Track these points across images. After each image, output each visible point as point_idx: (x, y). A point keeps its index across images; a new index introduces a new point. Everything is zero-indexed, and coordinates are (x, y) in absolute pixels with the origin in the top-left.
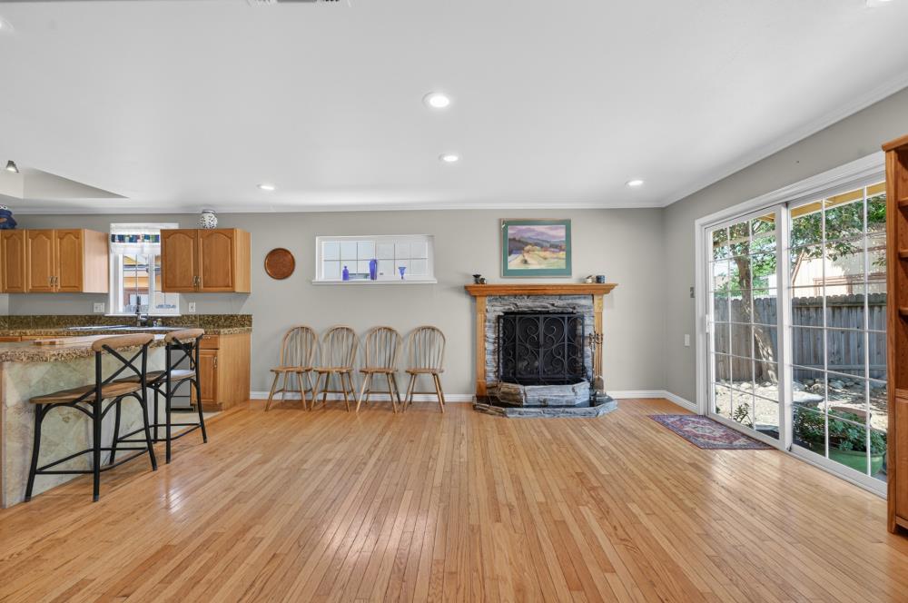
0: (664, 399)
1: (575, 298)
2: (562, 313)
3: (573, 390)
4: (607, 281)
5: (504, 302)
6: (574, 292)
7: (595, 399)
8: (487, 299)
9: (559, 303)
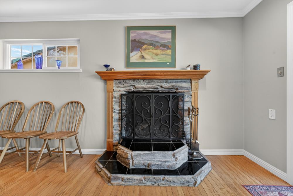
0: (243, 155)
1: (178, 82)
2: (168, 92)
3: (174, 156)
4: (202, 69)
5: (125, 85)
6: (176, 77)
7: (192, 159)
8: (114, 82)
9: (166, 85)
